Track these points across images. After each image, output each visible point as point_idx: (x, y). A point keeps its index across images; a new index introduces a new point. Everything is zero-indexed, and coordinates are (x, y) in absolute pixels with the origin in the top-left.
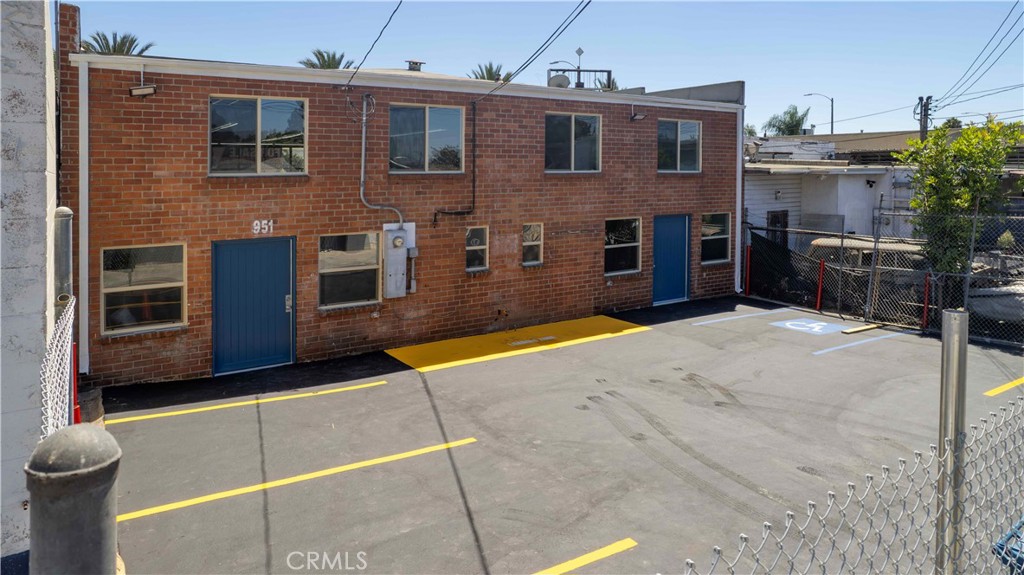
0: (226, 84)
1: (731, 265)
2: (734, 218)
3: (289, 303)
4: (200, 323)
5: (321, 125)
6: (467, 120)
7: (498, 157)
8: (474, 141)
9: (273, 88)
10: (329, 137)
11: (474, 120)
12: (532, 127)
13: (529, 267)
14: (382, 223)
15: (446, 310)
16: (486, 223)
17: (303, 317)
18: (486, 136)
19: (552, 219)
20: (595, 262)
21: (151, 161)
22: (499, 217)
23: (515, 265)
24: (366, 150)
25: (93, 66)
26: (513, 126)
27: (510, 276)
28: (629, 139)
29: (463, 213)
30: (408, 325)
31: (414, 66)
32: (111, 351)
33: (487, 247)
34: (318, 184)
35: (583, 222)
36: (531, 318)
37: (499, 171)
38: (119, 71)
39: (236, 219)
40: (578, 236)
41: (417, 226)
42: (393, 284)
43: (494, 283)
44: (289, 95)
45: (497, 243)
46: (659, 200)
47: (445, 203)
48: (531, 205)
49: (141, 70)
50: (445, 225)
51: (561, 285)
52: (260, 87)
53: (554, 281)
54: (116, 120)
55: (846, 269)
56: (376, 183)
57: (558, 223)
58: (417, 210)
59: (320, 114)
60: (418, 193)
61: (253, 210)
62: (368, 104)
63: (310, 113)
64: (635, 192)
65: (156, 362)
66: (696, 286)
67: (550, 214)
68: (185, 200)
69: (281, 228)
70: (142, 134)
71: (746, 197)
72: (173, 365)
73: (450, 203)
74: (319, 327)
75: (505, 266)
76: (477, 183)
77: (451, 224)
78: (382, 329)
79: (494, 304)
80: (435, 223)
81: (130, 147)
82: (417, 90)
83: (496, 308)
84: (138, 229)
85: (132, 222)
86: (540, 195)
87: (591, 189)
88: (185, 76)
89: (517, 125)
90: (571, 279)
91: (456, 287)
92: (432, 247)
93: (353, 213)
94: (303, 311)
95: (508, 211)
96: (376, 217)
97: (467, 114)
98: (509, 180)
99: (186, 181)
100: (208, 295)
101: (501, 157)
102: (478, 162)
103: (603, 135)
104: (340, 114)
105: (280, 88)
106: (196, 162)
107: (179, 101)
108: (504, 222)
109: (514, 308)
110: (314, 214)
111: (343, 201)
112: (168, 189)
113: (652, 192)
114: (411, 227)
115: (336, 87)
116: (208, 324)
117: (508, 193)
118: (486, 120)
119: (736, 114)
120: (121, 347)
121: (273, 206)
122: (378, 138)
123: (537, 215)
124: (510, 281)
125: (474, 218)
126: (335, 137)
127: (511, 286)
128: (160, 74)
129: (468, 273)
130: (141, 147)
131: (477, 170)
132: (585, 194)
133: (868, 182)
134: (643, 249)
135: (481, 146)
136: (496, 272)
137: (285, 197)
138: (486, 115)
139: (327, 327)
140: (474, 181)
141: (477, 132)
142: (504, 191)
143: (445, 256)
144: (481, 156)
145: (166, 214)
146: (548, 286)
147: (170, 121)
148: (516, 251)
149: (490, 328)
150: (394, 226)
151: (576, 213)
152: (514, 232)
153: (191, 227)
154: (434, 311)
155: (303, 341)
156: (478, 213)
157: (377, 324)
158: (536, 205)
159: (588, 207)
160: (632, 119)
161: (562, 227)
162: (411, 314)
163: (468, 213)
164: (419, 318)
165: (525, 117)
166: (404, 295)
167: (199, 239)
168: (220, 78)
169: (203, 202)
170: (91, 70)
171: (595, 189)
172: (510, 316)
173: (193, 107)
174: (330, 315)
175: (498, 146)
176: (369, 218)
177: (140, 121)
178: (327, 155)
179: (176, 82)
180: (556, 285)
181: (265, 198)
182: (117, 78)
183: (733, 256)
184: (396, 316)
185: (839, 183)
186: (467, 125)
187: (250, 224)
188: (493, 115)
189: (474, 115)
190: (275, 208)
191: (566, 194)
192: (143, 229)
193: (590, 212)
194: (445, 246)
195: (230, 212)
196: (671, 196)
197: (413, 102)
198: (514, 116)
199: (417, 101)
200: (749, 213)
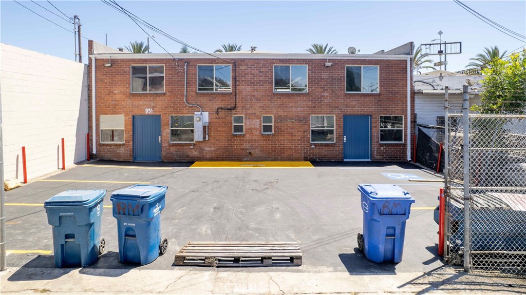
0: (136, 61)
1: (405, 145)
2: (406, 119)
3: (160, 139)
4: (129, 142)
5: (169, 74)
6: (232, 70)
7: (248, 85)
8: (236, 79)
9: (152, 61)
11: (236, 70)
12: (266, 72)
13: (265, 135)
14: (194, 112)
15: (223, 149)
16: (242, 114)
17: (164, 145)
18: (241, 76)
19: (278, 114)
20: (305, 136)
21: (113, 88)
22: (248, 111)
23: (258, 133)
24: (187, 83)
25: (96, 58)
26: (256, 72)
27: (255, 138)
28: (325, 76)
29: (231, 109)
30: (206, 153)
32: (102, 148)
33: (244, 124)
34: (169, 96)
35: (296, 116)
36: (267, 157)
37: (248, 92)
38: (103, 59)
39: (140, 108)
40: (293, 122)
41: (209, 114)
42: (198, 136)
43: (246, 140)
44: (158, 63)
45: (248, 123)
46: (346, 107)
47: (222, 105)
48: (266, 107)
49: (109, 58)
50: (222, 114)
51: (284, 144)
52: (147, 61)
53: (279, 142)
54: (103, 75)
56: (191, 96)
57: (281, 116)
58: (209, 107)
59: (169, 70)
60: (210, 100)
61: (145, 105)
63: (166, 70)
64: (329, 103)
65: (116, 153)
66: (375, 153)
67: (277, 111)
68: (124, 101)
69: (155, 112)
70: (110, 79)
72: (120, 155)
73: (225, 105)
74: (169, 149)
75: (252, 133)
76: (237, 97)
77: (225, 114)
78: (195, 153)
79: (248, 149)
80: (217, 113)
81: (107, 83)
82: (209, 59)
83: (248, 151)
84: (109, 110)
85: (108, 107)
86: (271, 103)
87: (301, 100)
88: (123, 59)
89: (258, 71)
90: (289, 142)
91: (228, 140)
92: (216, 122)
93: (182, 107)
94: (164, 142)
95: (253, 109)
96: (192, 109)
97: (232, 68)
98: (254, 96)
99: (124, 94)
100: (131, 133)
102: (238, 87)
103: (309, 74)
104: (177, 70)
105: (154, 61)
106: (126, 88)
107: (121, 68)
108: (251, 114)
109: (257, 152)
110: (167, 107)
111: (179, 103)
112: (118, 97)
113: (342, 103)
114: (206, 114)
116: (131, 143)
117: (253, 101)
118: (242, 70)
119: (406, 60)
120: (105, 147)
121: (152, 104)
122: (192, 79)
123: (269, 112)
124: (255, 140)
125: (236, 111)
126: (175, 79)
127: (256, 142)
128: (115, 59)
129: (234, 135)
130: (110, 83)
131: (237, 91)
132: (298, 103)
134: (336, 131)
135: (239, 81)
136: (248, 136)
137: (157, 100)
138: (241, 67)
139: (173, 149)
140: (236, 96)
141: (237, 75)
142: (251, 100)
143: (223, 127)
144: (239, 85)
145: (118, 105)
146: (277, 144)
147: (119, 74)
148: (258, 127)
149: (245, 159)
150: (199, 113)
151: (293, 112)
152: (257, 119)
153: (125, 110)
154: (218, 149)
155: (164, 153)
156: (238, 109)
157: (193, 151)
158: (269, 107)
159: (299, 109)
160: (326, 66)
161: (284, 118)
162: (208, 149)
163: (233, 109)
164: (211, 151)
165: (263, 68)
166: (202, 140)
167: (128, 114)
168: (134, 59)
169: (129, 102)
170: (96, 60)
171: (303, 100)
172: (255, 155)
173: (126, 69)
174: (174, 145)
175: (247, 81)
176: (189, 109)
177: (110, 75)
178: (172, 85)
179: (120, 61)
180: (281, 144)
181: (150, 101)
182: (103, 61)
183: (406, 140)
184: (201, 149)
186: (232, 72)
187: (144, 110)
188: (245, 67)
189: (235, 67)
190: (153, 105)
191: (286, 103)
192: (110, 110)
193: (300, 111)
194: (222, 122)
195: (138, 105)
196: (355, 105)
197: (207, 63)
198: (256, 67)
199: (209, 63)
200: (418, 116)
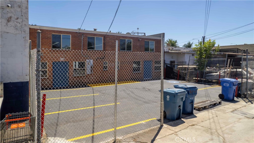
0: (55, 32)
3: (67, 74)
4: (50, 77)
5: (74, 40)
6: (103, 40)
8: (105, 44)
9: (64, 32)
10: (75, 42)
11: (105, 40)
14: (86, 60)
15: (99, 77)
16: (107, 61)
17: (70, 77)
18: (107, 43)
19: (121, 60)
20: (131, 69)
23: (114, 69)
24: (83, 45)
25: (30, 28)
26: (113, 41)
27: (112, 71)
28: (138, 44)
30: (91, 80)
31: (95, 30)
33: (108, 65)
34: (73, 51)
35: (128, 61)
37: (110, 50)
38: (35, 29)
39: (57, 58)
40: (127, 64)
42: (88, 72)
43: (109, 73)
44: (67, 34)
45: (110, 65)
47: (99, 56)
49: (39, 28)
50: (99, 60)
52: (62, 32)
53: (122, 73)
55: (183, 71)
58: (93, 57)
59: (73, 38)
60: (93, 54)
61: (60, 56)
62: (83, 36)
63: (72, 38)
64: (140, 55)
65: (42, 84)
66: (153, 76)
68: (48, 53)
69: (66, 60)
71: (165, 57)
74: (73, 79)
75: (111, 69)
76: (105, 52)
80: (96, 60)
82: (93, 34)
83: (110, 78)
88: (47, 30)
90: (126, 73)
91: (101, 73)
92: (96, 65)
93: (80, 57)
95: (112, 58)
96: (85, 58)
97: (103, 39)
100: (52, 72)
101: (111, 47)
102: (106, 48)
103: (133, 43)
104: (77, 38)
105: (66, 32)
106: (49, 46)
107: (46, 35)
108: (111, 60)
110: (72, 57)
111: (78, 55)
112: (44, 51)
113: (143, 56)
114: (92, 61)
115: (77, 32)
116: (52, 77)
117: (112, 55)
118: (107, 40)
122: (85, 43)
126: (76, 42)
127: (113, 73)
128: (42, 29)
129: (104, 70)
132: (129, 55)
133: (192, 55)
134: (141, 67)
135: (106, 45)
136: (109, 70)
137: (67, 54)
138: (107, 39)
139: (75, 79)
141: (105, 42)
143: (99, 67)
144: (106, 47)
145: (44, 56)
147: (44, 38)
148: (114, 66)
149: (108, 82)
150: (88, 60)
151: (127, 59)
152: (113, 63)
153: (49, 59)
154: (97, 77)
155: (70, 82)
156: (106, 58)
159: (129, 58)
160: (139, 41)
161: (124, 62)
162: (92, 78)
163: (104, 58)
164: (94, 79)
165: (116, 39)
166: (90, 74)
167: (50, 61)
168: (54, 30)
169: (51, 54)
172: (113, 79)
173: (49, 36)
174: (76, 77)
175: (110, 45)
178: (75, 46)
179: (46, 31)
181: (63, 54)
184: (89, 78)
185: (186, 55)
186: (103, 41)
187: (60, 59)
188: (109, 39)
190: (65, 56)
191: (124, 55)
194: (99, 65)
195: (56, 56)
196: (148, 57)
197: (92, 36)
198: (113, 39)
199: (93, 36)
200: (165, 61)
